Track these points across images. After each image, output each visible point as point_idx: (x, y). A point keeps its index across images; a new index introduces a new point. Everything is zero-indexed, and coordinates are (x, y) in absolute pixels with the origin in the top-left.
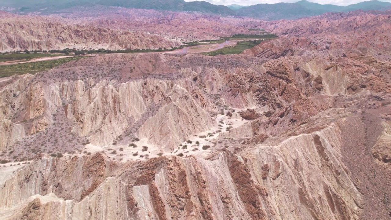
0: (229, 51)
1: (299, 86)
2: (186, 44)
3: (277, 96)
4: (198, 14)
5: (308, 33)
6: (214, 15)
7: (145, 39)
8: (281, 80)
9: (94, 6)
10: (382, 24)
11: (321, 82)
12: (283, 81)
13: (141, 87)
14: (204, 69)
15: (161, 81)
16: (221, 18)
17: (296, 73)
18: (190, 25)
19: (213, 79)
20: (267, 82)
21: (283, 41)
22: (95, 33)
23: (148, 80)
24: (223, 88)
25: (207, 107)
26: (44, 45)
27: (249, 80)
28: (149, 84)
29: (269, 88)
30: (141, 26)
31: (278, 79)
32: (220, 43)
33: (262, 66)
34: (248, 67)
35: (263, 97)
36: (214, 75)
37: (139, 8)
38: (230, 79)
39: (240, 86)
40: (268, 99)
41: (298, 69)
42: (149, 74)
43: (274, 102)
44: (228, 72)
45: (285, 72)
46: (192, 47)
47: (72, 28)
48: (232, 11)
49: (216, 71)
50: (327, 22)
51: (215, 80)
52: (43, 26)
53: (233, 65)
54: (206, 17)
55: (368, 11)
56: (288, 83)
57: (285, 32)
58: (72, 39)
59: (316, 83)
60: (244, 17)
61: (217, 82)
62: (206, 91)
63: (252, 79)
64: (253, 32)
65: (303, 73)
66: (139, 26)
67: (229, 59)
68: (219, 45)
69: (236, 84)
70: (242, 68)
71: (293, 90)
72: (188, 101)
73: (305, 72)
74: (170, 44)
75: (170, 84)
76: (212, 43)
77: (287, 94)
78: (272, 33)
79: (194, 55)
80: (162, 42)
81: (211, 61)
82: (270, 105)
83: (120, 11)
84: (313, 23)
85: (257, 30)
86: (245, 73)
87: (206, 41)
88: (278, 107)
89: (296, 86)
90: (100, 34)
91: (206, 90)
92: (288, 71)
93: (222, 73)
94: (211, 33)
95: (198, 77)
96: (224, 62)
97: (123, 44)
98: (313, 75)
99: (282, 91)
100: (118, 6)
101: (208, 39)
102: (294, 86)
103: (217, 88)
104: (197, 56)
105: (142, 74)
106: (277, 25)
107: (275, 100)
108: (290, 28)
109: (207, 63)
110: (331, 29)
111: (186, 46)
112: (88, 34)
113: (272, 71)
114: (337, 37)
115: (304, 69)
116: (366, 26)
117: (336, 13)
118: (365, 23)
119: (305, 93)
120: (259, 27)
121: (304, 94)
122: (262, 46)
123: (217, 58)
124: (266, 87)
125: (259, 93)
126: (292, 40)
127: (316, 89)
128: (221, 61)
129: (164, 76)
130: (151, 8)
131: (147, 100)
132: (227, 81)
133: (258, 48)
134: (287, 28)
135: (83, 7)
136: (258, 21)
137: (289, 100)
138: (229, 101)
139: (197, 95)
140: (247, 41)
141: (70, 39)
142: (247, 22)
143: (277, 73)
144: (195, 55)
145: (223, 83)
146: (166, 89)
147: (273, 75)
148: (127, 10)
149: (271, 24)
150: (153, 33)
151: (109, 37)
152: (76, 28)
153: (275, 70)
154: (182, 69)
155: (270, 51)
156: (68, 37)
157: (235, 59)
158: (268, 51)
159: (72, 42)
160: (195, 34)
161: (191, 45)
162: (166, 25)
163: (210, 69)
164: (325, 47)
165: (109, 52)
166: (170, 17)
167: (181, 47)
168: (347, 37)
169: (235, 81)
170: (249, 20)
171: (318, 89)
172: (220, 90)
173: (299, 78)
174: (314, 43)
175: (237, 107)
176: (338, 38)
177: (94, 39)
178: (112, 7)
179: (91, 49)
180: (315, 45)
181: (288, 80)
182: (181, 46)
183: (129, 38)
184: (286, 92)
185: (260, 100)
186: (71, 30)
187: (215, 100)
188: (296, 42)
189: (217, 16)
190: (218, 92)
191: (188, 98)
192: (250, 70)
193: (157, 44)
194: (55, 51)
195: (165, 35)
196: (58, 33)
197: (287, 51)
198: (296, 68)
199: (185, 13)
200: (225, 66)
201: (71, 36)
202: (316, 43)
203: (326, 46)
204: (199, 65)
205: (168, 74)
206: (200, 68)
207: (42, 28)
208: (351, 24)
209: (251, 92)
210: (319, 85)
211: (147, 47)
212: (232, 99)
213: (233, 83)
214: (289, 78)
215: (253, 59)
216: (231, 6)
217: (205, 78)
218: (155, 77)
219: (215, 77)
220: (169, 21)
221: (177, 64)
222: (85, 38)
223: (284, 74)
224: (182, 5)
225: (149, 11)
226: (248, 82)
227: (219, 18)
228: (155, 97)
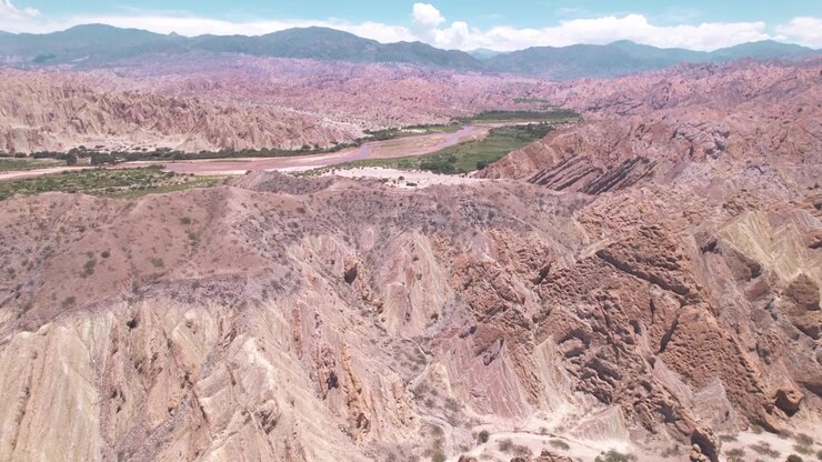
0: (471, 152)
1: (725, 313)
2: (370, 136)
3: (652, 362)
4: (405, 68)
5: (645, 108)
6: (440, 71)
7: (274, 124)
8: (657, 291)
9: (187, 51)
10: (809, 86)
11: (817, 303)
12: (667, 297)
13: (108, 342)
14: (385, 235)
15: (190, 315)
16: (454, 76)
17: (708, 261)
18: (385, 91)
19: (410, 275)
20: (609, 302)
21: (604, 131)
22: (160, 111)
23: (146, 306)
24: (448, 310)
25: (373, 426)
26: (24, 138)
27: (535, 274)
28: (149, 323)
29: (619, 331)
30: (279, 93)
31: (646, 283)
32: (450, 131)
33: (574, 219)
34: (528, 228)
35: (594, 364)
36: (416, 259)
37: (283, 56)
38: (470, 275)
39: (505, 308)
40: (619, 378)
41: (712, 247)
42: (155, 280)
43: (644, 394)
44: (464, 249)
45: (669, 260)
46: (384, 142)
47: (111, 99)
48: (478, 61)
49: (423, 243)
50: (682, 82)
51: (420, 277)
52: (52, 94)
53: (480, 219)
54: (423, 75)
55: (766, 61)
56: (683, 304)
57: (594, 105)
58: (103, 124)
59: (791, 305)
60: (503, 74)
61: (425, 285)
62: (384, 325)
63: (544, 273)
64: (524, 107)
65: (735, 261)
66: (273, 93)
67: (467, 201)
68: (449, 136)
69: (492, 299)
70: (509, 230)
71: (712, 336)
72: (271, 437)
73: (742, 259)
74: (331, 137)
75: (227, 329)
76: (432, 133)
77: (683, 349)
78: (566, 107)
79: (355, 184)
80: (313, 131)
81: (407, 205)
82: (629, 404)
83: (240, 63)
84: (655, 85)
85: (532, 100)
86: (519, 248)
87: (420, 127)
88: (666, 421)
89: (717, 315)
90: (173, 113)
91: (383, 320)
92: (680, 257)
93: (444, 250)
94: (431, 108)
95: (360, 270)
96: (448, 213)
97: (218, 136)
98: (774, 273)
99: (663, 333)
100: (239, 51)
101: (423, 123)
102: (711, 320)
103: (425, 311)
104: (366, 188)
105: (131, 281)
106: (574, 89)
107: (648, 387)
108: (604, 95)
109: (395, 213)
110: (696, 99)
111: (371, 139)
112: (145, 112)
113: (618, 253)
114: (733, 118)
115: (733, 246)
116: (772, 92)
117: (698, 65)
118: (769, 85)
119: (753, 345)
120: (536, 95)
121: (751, 350)
122: (553, 142)
123: (427, 198)
124: (608, 324)
125: (578, 343)
126: (629, 127)
127: (797, 331)
128: (439, 206)
129: (213, 287)
130: (309, 56)
131: (114, 410)
132: (459, 281)
133: (544, 148)
134: (597, 96)
135: (164, 54)
136: (533, 82)
137: (696, 373)
138: (466, 378)
139: (332, 374)
140: (512, 127)
141: (99, 125)
142: (510, 85)
143: (639, 260)
144: (360, 186)
145: (446, 290)
146: (210, 349)
147: (623, 268)
148: (255, 60)
149: (561, 88)
150: (301, 109)
151: (190, 119)
152: (121, 98)
153: (630, 251)
154: (306, 239)
155: (582, 162)
156: (93, 119)
157: (485, 200)
158: (578, 161)
159: (103, 131)
160: (394, 111)
161: (382, 136)
162: (335, 91)
163: (404, 236)
164: (714, 145)
165: (179, 156)
166: (345, 73)
167: (358, 143)
168: (756, 118)
169: (487, 285)
170: (513, 81)
171: (807, 332)
172: (435, 316)
173: (722, 282)
174: (683, 134)
175: (495, 411)
176: (735, 121)
177: (157, 125)
178: (225, 54)
179: (137, 149)
180: (687, 138)
181: (685, 291)
182: (359, 140)
183: (232, 123)
184: (679, 341)
185: (586, 376)
186: (109, 104)
187: (415, 368)
188: (639, 132)
189: (447, 72)
190: (428, 326)
191: (274, 423)
192: (538, 239)
193: (299, 136)
194: (46, 155)
195: (328, 112)
196: (74, 109)
197: (634, 162)
198: (705, 244)
199: (378, 65)
200: (453, 227)
201: (100, 118)
202: (690, 133)
203: (717, 143)
204: (368, 218)
205: (228, 280)
206: (370, 232)
207: (48, 98)
208: (739, 87)
209: (550, 340)
210: (809, 314)
211: (274, 143)
212: (477, 368)
213: (482, 293)
214: (687, 285)
215: (542, 196)
216: (476, 53)
217: (384, 272)
218: (174, 295)
219: (417, 268)
220: (341, 82)
221: (290, 221)
222: (138, 122)
223: (666, 266)
224: (373, 49)
225: (302, 61)
226: (531, 284)
227: (449, 77)
228: (156, 390)
